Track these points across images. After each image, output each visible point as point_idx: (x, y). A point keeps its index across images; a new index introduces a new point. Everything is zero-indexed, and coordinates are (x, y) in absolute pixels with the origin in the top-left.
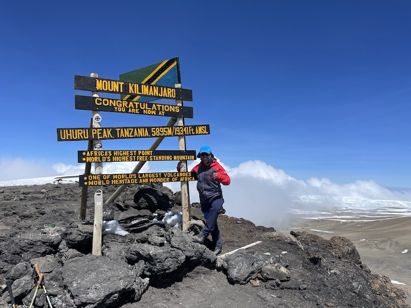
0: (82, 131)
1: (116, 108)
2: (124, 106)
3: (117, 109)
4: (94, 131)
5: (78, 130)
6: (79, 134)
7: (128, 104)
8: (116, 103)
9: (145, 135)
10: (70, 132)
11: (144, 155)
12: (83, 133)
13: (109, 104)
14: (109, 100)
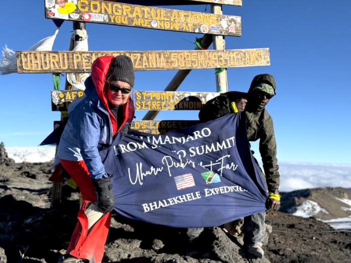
0: (56, 55)
1: (112, 18)
2: (125, 14)
3: (114, 20)
4: (78, 57)
5: (52, 55)
6: (52, 60)
7: (131, 10)
8: (112, 9)
9: (160, 66)
10: (38, 58)
11: (159, 99)
12: (59, 60)
13: (101, 10)
14: (101, 3)
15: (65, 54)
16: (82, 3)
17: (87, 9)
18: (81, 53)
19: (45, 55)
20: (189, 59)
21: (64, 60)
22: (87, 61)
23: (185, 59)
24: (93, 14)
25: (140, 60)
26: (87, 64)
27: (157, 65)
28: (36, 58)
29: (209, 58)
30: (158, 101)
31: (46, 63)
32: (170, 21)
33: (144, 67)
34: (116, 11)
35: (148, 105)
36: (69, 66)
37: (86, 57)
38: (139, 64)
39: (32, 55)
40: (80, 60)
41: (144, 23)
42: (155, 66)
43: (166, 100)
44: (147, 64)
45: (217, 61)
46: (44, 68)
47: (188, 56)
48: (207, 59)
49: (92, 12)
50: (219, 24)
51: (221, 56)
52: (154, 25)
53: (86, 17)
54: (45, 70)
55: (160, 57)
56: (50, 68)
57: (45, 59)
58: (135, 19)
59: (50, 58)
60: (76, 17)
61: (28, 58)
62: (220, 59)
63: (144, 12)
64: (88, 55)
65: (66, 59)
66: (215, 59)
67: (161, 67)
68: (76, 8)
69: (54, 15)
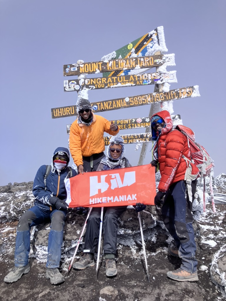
0: (69, 108)
2: (103, 82)
3: (97, 86)
6: (67, 111)
7: (107, 80)
8: (96, 81)
9: (123, 106)
10: (61, 111)
11: (122, 123)
15: (73, 107)
21: (72, 110)
23: (138, 100)
32: (129, 81)
34: (98, 82)
36: (75, 113)
38: (111, 106)
45: (159, 98)
46: (64, 115)
48: (152, 98)
51: (162, 95)
57: (64, 110)
63: (113, 79)
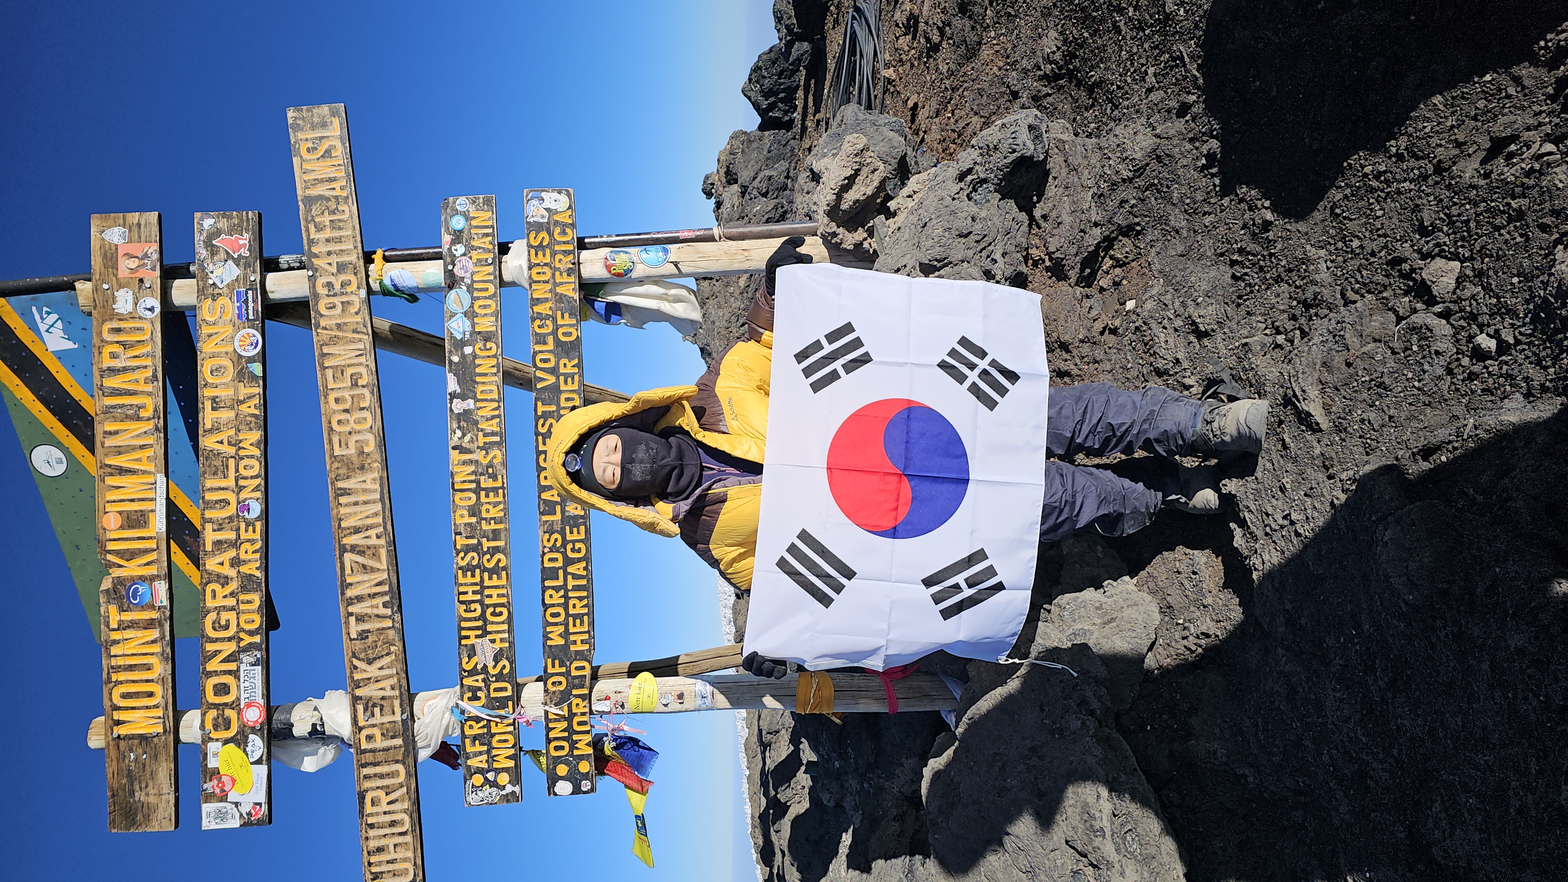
1: (247, 640)
2: (232, 602)
3: (251, 633)
5: (369, 809)
6: (384, 808)
7: (217, 582)
8: (222, 640)
9: (375, 491)
10: (382, 842)
11: (474, 497)
12: (381, 788)
13: (229, 672)
14: (210, 674)
15: (366, 771)
16: (216, 727)
17: (231, 713)
18: (357, 728)
19: (372, 826)
20: (346, 394)
21: (382, 776)
22: (377, 710)
23: (346, 411)
24: (243, 696)
25: (362, 553)
26: (387, 709)
27: (374, 502)
28: (380, 850)
29: (339, 326)
30: (478, 498)
31: (393, 824)
32: (238, 458)
33: (382, 542)
34: (227, 627)
35: (494, 531)
36: (397, 762)
37: (369, 713)
38: (376, 556)
39: (373, 859)
40: (377, 732)
41: (252, 541)
42: (378, 507)
43: (473, 473)
44: (372, 533)
45: (345, 299)
46: (407, 826)
47: (337, 400)
48: (340, 334)
49: (238, 699)
50: (225, 290)
51: (329, 285)
52: (256, 509)
53: (254, 715)
54: (413, 825)
55: (346, 492)
56: (405, 811)
57: (381, 827)
58: (244, 569)
59: (377, 814)
60: (257, 745)
61: (384, 868)
62: (337, 286)
63: (218, 543)
64: (360, 708)
65: (378, 770)
66: (339, 308)
67: (377, 486)
68: (231, 746)
69: (260, 804)
